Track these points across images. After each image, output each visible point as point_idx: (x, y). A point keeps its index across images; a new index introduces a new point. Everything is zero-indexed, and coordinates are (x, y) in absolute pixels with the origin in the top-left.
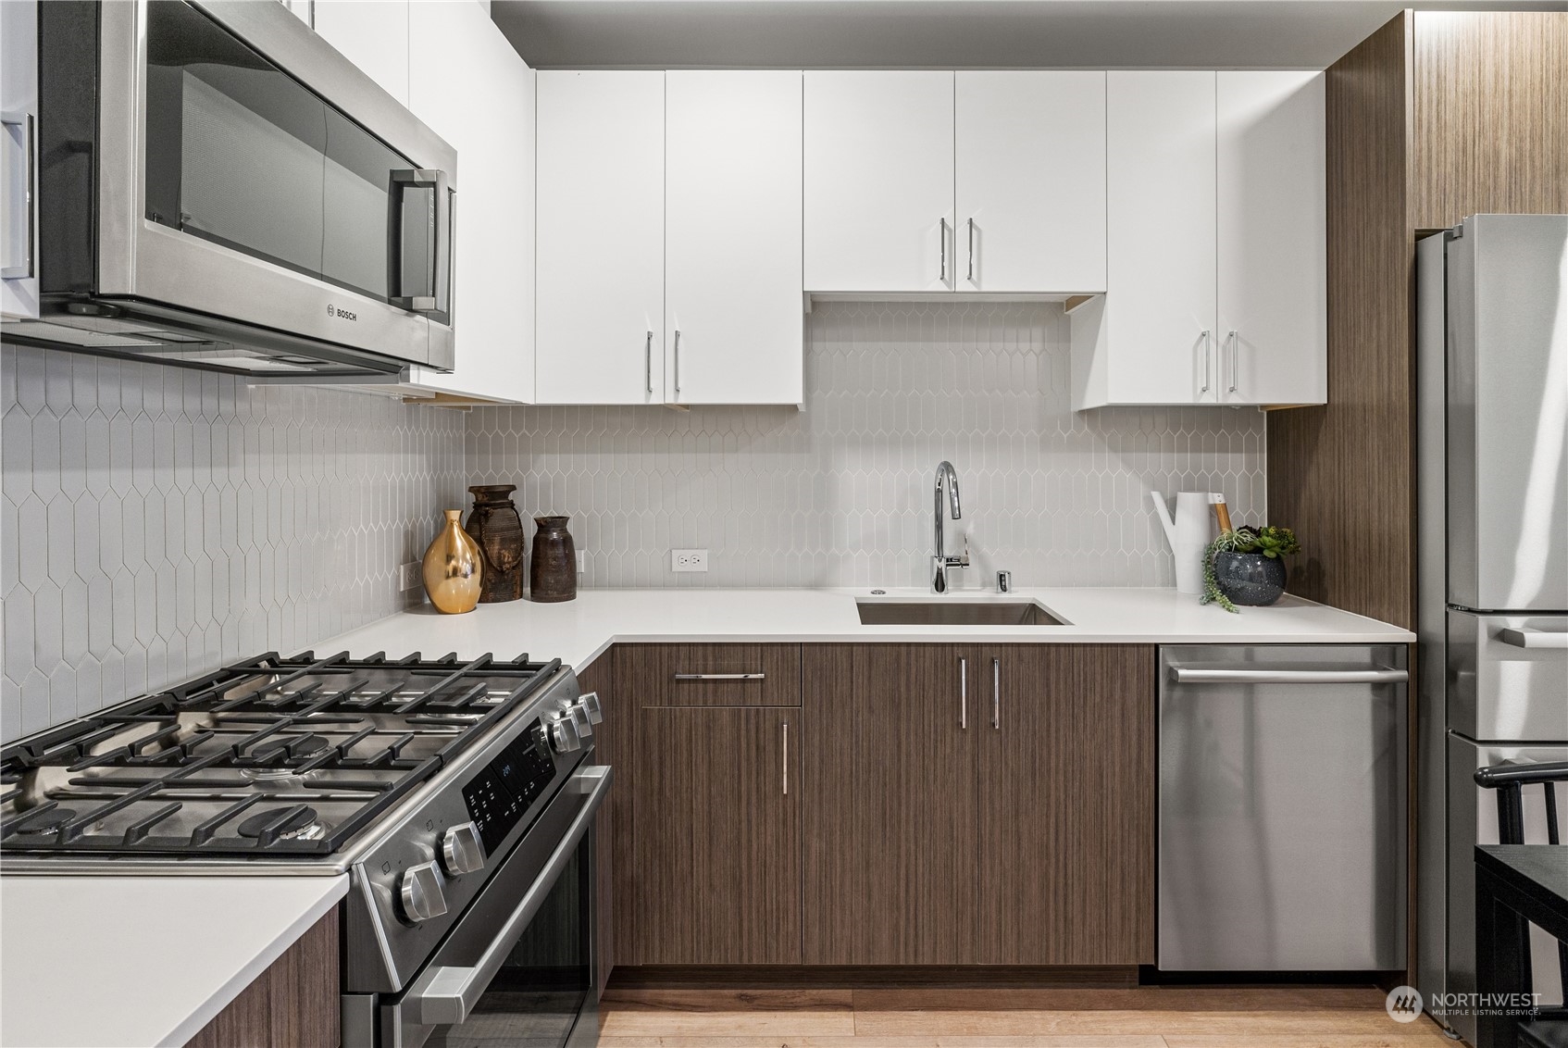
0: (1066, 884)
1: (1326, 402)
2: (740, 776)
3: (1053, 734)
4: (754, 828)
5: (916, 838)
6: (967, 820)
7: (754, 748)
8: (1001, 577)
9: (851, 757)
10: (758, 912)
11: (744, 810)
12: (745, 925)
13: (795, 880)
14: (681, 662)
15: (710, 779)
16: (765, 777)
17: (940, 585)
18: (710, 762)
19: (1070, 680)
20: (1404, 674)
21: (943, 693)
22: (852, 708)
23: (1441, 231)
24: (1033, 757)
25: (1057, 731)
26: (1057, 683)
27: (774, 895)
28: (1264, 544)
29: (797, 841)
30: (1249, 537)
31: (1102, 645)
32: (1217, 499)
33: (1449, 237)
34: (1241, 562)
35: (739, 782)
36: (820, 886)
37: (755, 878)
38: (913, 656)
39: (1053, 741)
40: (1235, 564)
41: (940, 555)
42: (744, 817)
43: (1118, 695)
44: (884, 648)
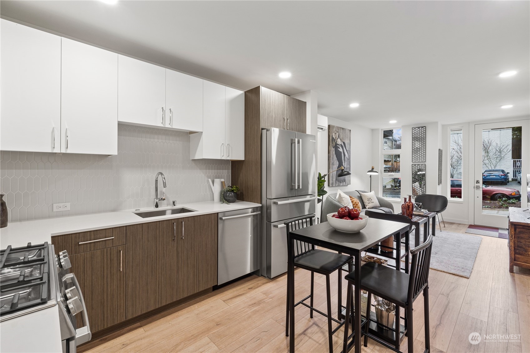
0: (199, 272)
1: (244, 159)
2: (104, 270)
3: (196, 237)
4: (109, 285)
5: (161, 272)
6: (175, 264)
7: (109, 260)
8: (174, 202)
9: (142, 256)
10: (110, 310)
11: (105, 280)
12: (106, 316)
13: (123, 296)
14: (80, 239)
15: (92, 274)
16: (113, 268)
17: (157, 206)
18: (92, 268)
19: (200, 224)
20: (260, 212)
21: (169, 232)
22: (142, 242)
23: (266, 129)
24: (191, 244)
25: (197, 236)
26: (197, 225)
27: (116, 303)
28: (234, 189)
29: (124, 284)
30: (230, 188)
31: (207, 214)
32: (223, 180)
33: (267, 130)
34: (229, 194)
35: (104, 272)
36: (132, 295)
37: (109, 300)
38: (161, 224)
39: (196, 239)
40: (228, 194)
41: (157, 198)
42: (105, 282)
43: (210, 226)
44: (152, 223)
